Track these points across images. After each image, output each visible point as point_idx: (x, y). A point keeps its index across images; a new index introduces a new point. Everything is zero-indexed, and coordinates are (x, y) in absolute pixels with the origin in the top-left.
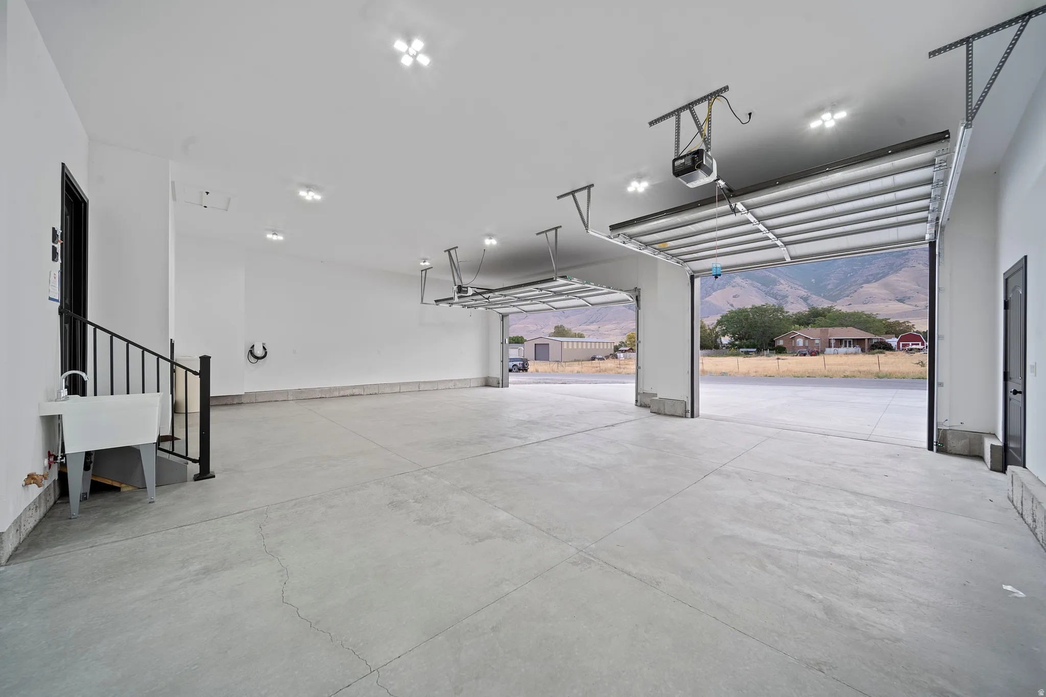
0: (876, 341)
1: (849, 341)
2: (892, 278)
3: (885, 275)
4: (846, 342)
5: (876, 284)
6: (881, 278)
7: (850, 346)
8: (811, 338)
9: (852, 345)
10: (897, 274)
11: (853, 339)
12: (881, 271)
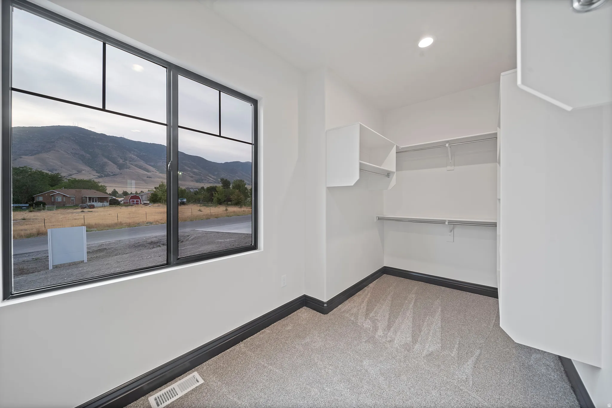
0: (111, 198)
1: (93, 198)
2: (44, 155)
3: (38, 152)
4: (93, 199)
5: (33, 157)
6: (35, 154)
7: (93, 202)
8: (68, 196)
9: (92, 201)
10: (48, 154)
11: (98, 197)
12: (36, 149)
